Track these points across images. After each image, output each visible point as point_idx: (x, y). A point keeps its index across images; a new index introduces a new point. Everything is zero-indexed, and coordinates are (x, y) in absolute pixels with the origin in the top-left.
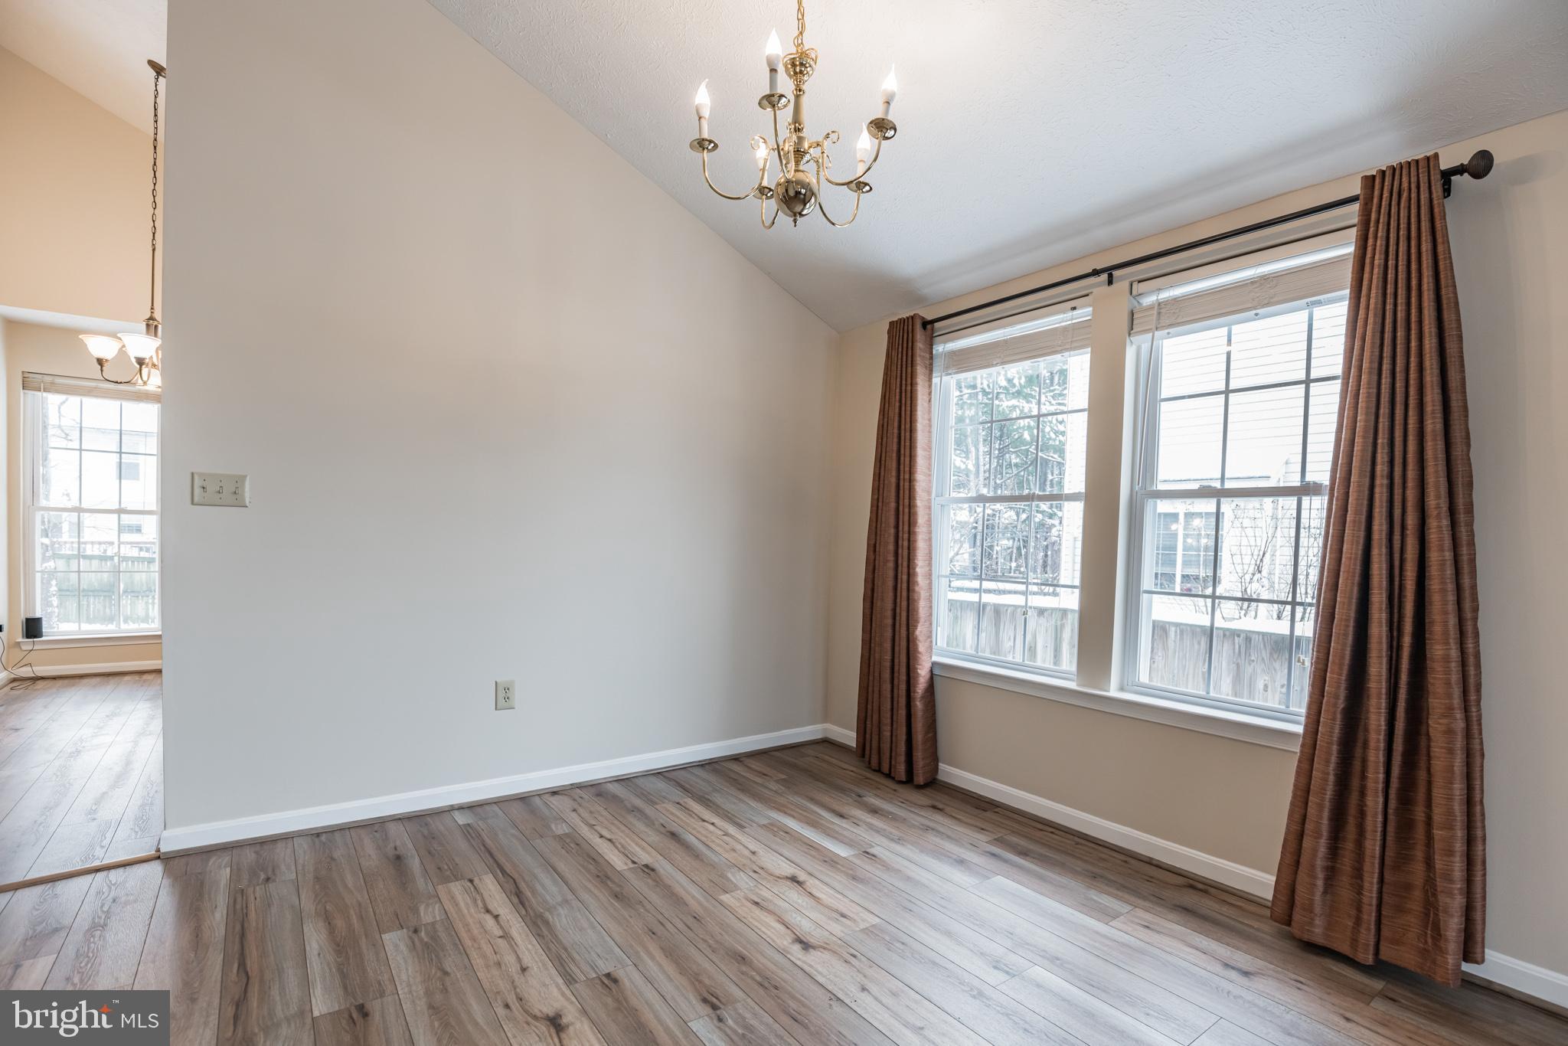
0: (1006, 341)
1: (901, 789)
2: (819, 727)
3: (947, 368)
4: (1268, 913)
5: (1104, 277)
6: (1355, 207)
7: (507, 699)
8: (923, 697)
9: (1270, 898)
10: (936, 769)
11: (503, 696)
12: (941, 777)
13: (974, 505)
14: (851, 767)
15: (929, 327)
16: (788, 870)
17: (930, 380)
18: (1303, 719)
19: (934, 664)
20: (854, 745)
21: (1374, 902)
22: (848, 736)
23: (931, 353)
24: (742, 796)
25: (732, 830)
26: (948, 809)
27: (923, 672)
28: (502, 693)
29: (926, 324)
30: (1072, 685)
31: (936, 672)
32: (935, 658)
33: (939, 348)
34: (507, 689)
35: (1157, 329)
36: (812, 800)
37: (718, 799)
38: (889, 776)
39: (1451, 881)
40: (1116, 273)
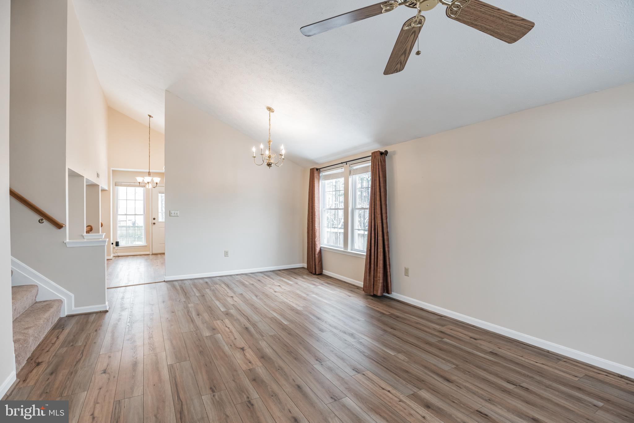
0: (332, 174)
1: (313, 275)
2: (301, 264)
3: (323, 179)
4: (362, 290)
5: (346, 163)
6: (371, 157)
7: (227, 254)
8: (318, 254)
9: (363, 287)
10: (322, 271)
11: (226, 254)
12: (323, 273)
13: (328, 210)
14: (306, 272)
15: (318, 170)
16: (279, 284)
17: (319, 182)
18: (366, 252)
19: (321, 247)
20: (306, 267)
21: (373, 284)
22: (305, 265)
23: (319, 176)
24: (277, 276)
25: (271, 280)
26: (320, 278)
27: (318, 250)
28: (226, 253)
29: (317, 169)
30: (343, 250)
31: (322, 249)
32: (321, 246)
33: (321, 175)
34: (227, 252)
35: (353, 175)
36: (291, 276)
37: (272, 276)
38: (312, 273)
39: (380, 278)
40: (347, 163)
